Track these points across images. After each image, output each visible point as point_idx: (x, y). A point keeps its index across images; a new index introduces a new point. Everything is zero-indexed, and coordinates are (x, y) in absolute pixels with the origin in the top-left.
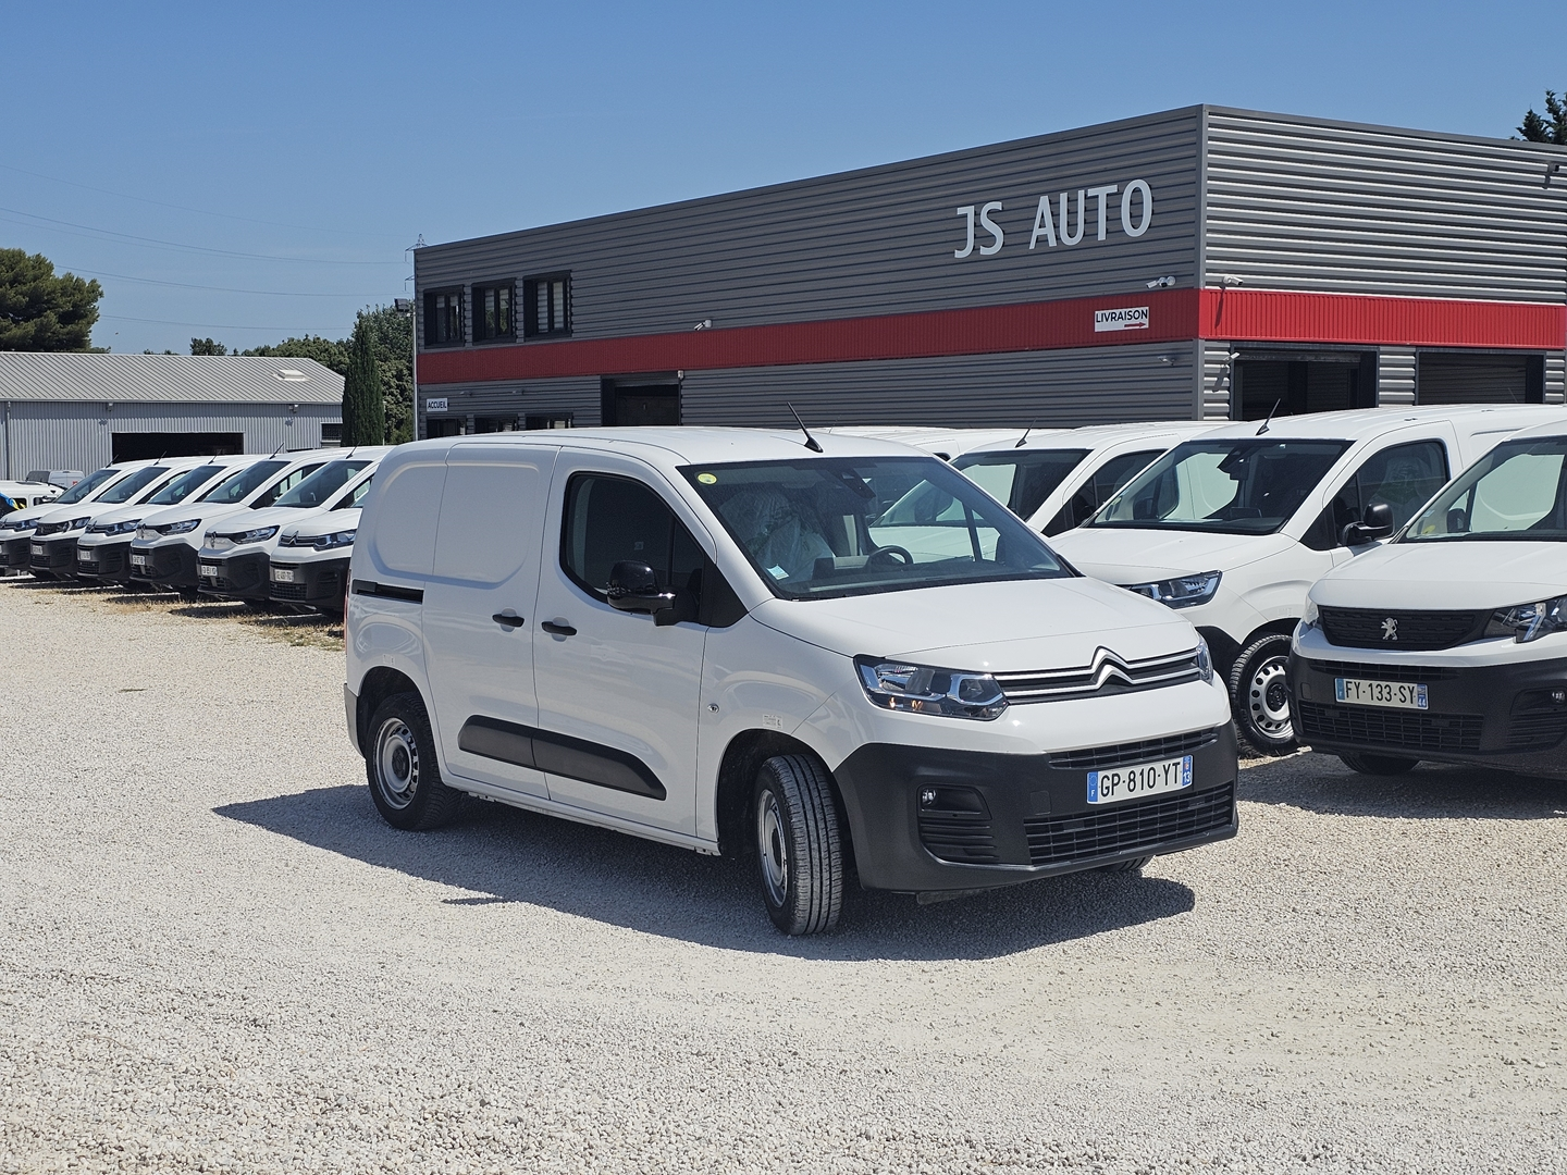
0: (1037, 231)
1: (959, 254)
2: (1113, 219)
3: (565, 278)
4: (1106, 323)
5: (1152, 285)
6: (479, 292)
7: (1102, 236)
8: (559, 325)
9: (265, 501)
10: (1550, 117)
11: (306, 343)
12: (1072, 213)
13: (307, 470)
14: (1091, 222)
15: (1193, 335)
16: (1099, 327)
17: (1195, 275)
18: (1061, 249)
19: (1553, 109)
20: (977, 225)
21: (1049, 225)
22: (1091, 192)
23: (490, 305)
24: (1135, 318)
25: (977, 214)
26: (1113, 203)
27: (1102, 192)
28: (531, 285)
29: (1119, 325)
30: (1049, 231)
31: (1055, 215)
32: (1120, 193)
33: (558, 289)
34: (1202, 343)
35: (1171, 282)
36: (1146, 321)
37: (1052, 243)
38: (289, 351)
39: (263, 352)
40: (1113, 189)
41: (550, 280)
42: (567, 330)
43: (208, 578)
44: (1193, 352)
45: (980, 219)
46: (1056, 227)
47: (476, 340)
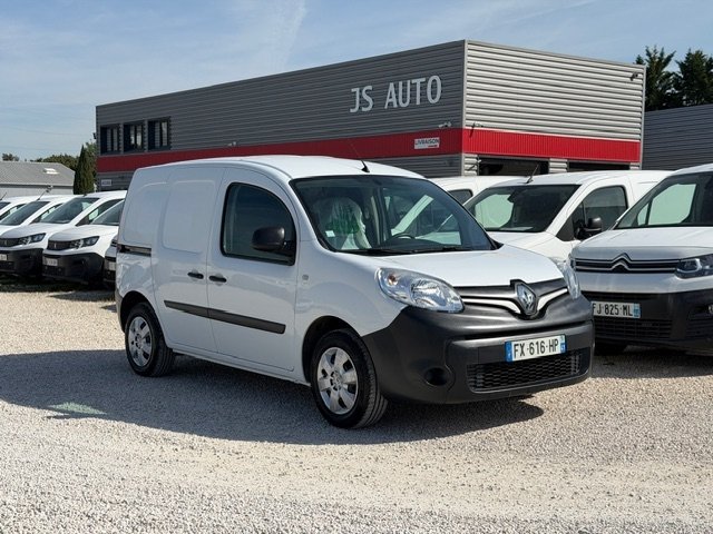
0: (388, 100)
1: (352, 111)
2: (423, 94)
3: (167, 120)
4: (420, 145)
5: (440, 126)
6: (127, 127)
7: (418, 103)
8: (165, 144)
11: (60, 157)
12: (404, 91)
14: (413, 95)
15: (459, 151)
16: (416, 147)
17: (461, 121)
18: (399, 108)
20: (361, 97)
21: (394, 97)
22: (413, 81)
24: (434, 143)
25: (361, 91)
26: (423, 87)
27: (418, 81)
28: (152, 124)
29: (426, 146)
30: (394, 100)
31: (397, 92)
32: (426, 82)
33: (164, 125)
34: (464, 155)
35: (449, 125)
36: (438, 144)
37: (395, 106)
40: (424, 80)
41: (161, 121)
42: (169, 146)
44: (460, 159)
45: (362, 94)
46: (397, 98)
47: (125, 150)
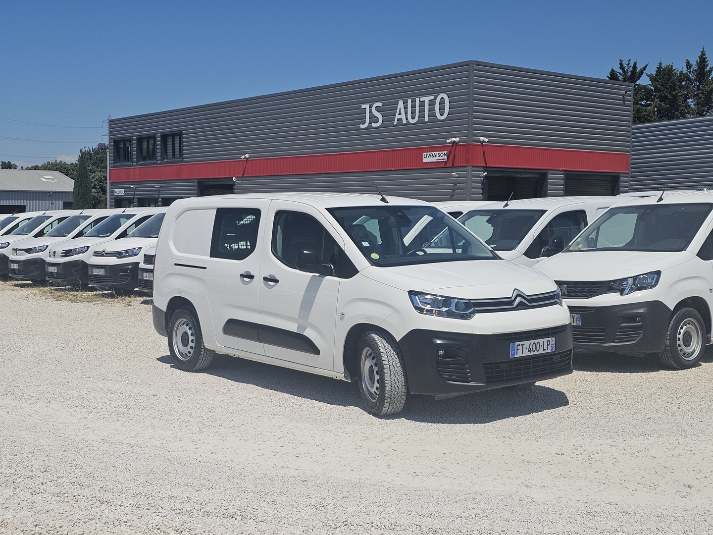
0: (397, 117)
1: (362, 126)
2: (432, 110)
3: (180, 134)
5: (449, 140)
6: (140, 140)
7: (427, 119)
8: (177, 155)
9: (41, 234)
10: (621, 71)
11: (56, 164)
12: (413, 107)
13: (60, 220)
14: (422, 111)
15: (466, 163)
16: (425, 160)
17: (467, 137)
18: (408, 123)
19: (622, 67)
20: (371, 112)
21: (403, 113)
22: (422, 99)
23: (145, 146)
24: (442, 156)
25: (370, 108)
26: (432, 103)
27: (427, 99)
28: (164, 137)
29: (434, 159)
30: (403, 116)
31: (406, 108)
32: (435, 98)
33: (176, 139)
34: (471, 168)
35: (458, 139)
36: (445, 157)
37: (404, 122)
38: (48, 167)
39: (36, 168)
40: (432, 98)
41: (173, 135)
42: (181, 157)
43: (14, 270)
44: (467, 172)
45: (372, 110)
46: (406, 113)
